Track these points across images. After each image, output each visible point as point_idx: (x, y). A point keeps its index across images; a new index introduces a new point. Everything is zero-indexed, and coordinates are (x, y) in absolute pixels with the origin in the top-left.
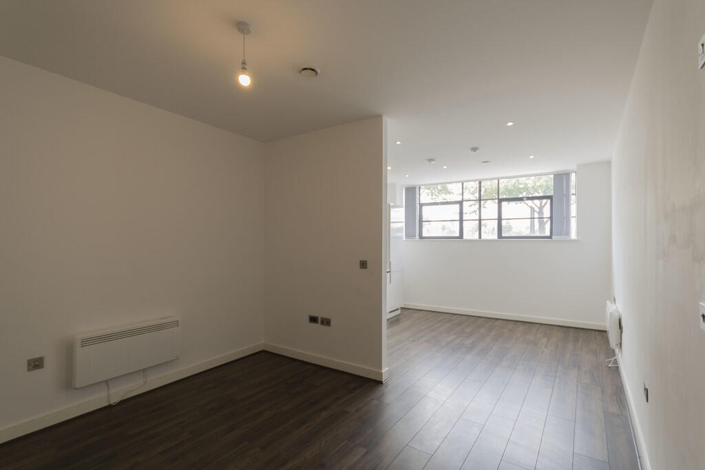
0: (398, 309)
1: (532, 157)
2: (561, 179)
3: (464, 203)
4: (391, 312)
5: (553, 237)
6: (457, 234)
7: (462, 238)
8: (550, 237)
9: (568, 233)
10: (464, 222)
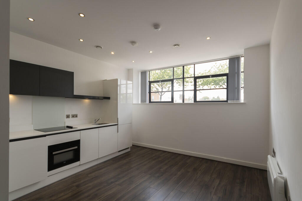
0: (128, 148)
1: (208, 38)
2: (234, 61)
3: (175, 81)
4: (119, 151)
5: (228, 101)
6: (170, 100)
7: (173, 102)
8: (227, 101)
9: (238, 98)
10: (174, 92)
